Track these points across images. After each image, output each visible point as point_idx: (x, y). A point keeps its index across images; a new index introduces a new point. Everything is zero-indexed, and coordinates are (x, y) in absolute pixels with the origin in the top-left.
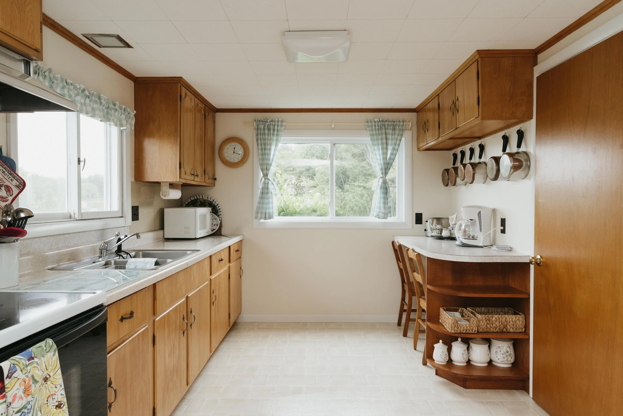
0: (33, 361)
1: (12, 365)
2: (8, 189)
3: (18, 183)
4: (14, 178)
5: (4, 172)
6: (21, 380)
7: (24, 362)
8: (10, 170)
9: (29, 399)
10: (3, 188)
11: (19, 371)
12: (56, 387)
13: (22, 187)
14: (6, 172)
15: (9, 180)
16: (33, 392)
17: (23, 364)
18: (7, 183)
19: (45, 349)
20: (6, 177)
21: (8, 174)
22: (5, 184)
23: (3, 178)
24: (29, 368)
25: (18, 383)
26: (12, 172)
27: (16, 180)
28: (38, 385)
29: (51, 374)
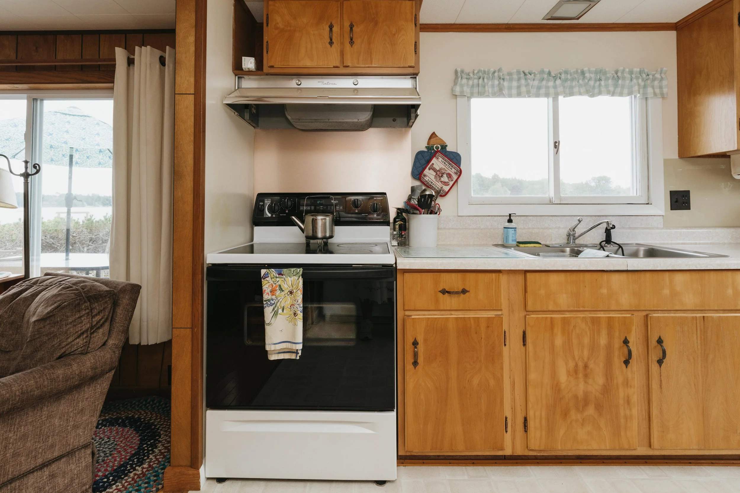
0: (282, 276)
1: (266, 273)
2: (449, 176)
3: (456, 171)
4: (452, 167)
5: (445, 163)
6: (270, 284)
7: (275, 274)
8: (449, 161)
9: (274, 297)
10: (445, 175)
11: (270, 277)
12: (295, 301)
13: (459, 174)
14: (446, 163)
15: (449, 169)
16: (277, 295)
17: (274, 275)
18: (449, 172)
19: (292, 272)
20: (447, 166)
21: (448, 164)
22: (447, 172)
23: (445, 167)
24: (278, 279)
25: (268, 284)
26: (451, 162)
27: (454, 168)
28: (283, 293)
29: (294, 291)
